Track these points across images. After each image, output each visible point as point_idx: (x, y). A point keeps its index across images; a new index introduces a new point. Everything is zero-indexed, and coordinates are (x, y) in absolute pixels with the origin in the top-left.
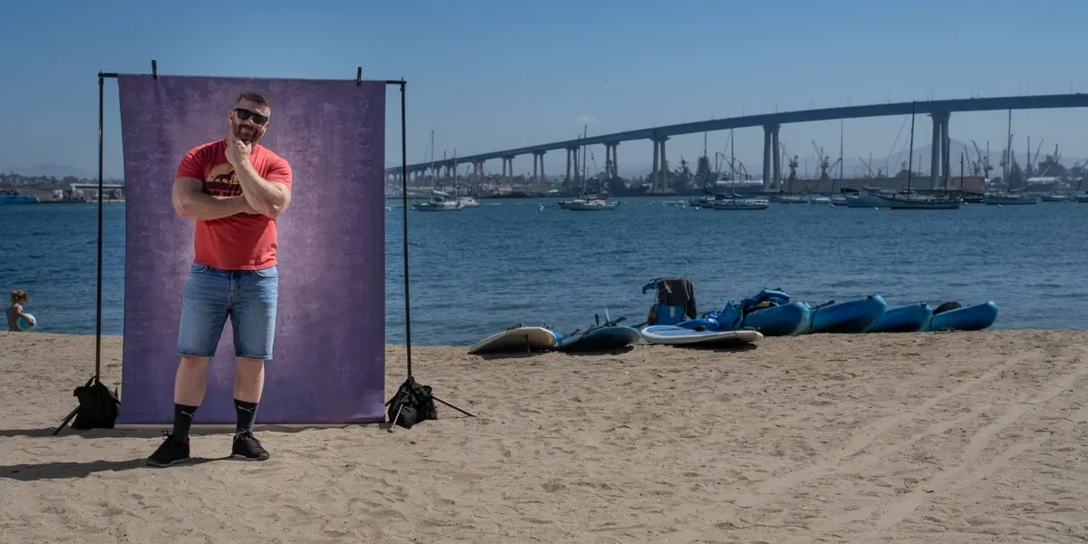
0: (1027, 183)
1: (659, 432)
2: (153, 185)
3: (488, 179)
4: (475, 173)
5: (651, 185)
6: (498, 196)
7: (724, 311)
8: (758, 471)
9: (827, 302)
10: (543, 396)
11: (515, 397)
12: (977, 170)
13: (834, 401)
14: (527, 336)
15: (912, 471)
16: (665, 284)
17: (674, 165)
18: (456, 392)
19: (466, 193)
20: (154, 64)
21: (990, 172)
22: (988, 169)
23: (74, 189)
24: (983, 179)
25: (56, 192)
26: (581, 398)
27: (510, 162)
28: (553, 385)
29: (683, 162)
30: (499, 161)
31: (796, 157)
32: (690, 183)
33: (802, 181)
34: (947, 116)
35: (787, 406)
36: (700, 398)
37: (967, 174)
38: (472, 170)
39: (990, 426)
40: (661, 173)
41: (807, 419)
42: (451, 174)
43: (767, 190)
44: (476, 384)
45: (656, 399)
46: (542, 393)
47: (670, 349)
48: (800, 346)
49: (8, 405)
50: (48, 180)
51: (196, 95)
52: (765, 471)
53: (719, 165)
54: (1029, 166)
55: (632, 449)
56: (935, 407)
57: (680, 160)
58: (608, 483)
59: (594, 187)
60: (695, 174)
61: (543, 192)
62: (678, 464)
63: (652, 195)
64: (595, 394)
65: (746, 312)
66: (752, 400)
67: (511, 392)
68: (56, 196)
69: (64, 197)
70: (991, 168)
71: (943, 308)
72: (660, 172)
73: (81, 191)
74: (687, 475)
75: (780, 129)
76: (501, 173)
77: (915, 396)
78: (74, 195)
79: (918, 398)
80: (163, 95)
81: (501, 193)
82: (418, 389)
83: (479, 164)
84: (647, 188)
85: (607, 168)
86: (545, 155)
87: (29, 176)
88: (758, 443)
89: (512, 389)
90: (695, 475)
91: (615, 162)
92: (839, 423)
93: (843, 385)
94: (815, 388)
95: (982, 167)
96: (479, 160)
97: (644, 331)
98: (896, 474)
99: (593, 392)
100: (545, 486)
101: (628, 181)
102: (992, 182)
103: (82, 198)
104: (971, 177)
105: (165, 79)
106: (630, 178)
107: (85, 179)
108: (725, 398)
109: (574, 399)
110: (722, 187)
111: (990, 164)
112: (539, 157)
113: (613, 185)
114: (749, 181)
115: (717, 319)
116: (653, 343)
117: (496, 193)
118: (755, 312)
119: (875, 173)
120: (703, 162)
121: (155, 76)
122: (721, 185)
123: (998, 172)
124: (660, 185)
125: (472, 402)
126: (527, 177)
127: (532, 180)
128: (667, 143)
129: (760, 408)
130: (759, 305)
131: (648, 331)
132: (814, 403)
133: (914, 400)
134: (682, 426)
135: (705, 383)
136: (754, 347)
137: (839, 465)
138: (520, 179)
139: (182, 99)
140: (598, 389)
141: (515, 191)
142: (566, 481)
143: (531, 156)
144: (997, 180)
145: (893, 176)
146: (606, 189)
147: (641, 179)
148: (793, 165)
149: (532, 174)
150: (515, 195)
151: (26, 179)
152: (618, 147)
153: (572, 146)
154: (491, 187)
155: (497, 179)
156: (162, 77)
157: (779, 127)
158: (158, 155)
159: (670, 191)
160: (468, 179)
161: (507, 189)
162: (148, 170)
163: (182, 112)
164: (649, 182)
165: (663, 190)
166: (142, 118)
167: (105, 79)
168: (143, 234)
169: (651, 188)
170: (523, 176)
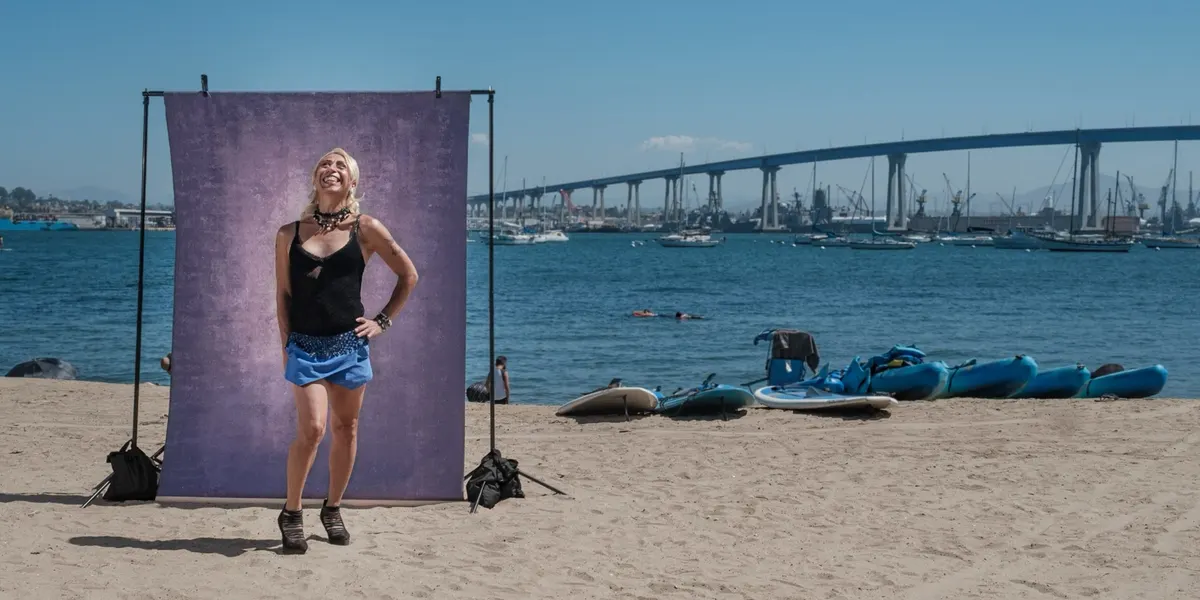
0: (1188, 223)
1: (784, 520)
2: (203, 219)
3: (576, 212)
4: (562, 204)
5: (760, 220)
6: (587, 230)
7: (850, 370)
8: (905, 574)
9: (968, 361)
10: (644, 470)
11: (614, 471)
12: (1131, 209)
13: (987, 485)
14: (624, 397)
15: (1090, 578)
16: (781, 337)
17: (785, 199)
18: (544, 464)
19: (552, 226)
20: (204, 78)
21: (1145, 211)
22: (1143, 208)
23: (118, 215)
24: (1138, 219)
25: (98, 218)
26: (690, 475)
27: (602, 192)
28: (656, 456)
29: (797, 195)
30: (590, 191)
31: (924, 191)
32: (804, 219)
33: (930, 218)
34: (1097, 147)
35: (932, 490)
36: (829, 477)
37: (1119, 213)
38: (558, 201)
39: (1177, 522)
40: (771, 207)
41: (957, 507)
42: (535, 205)
43: (891, 227)
44: (567, 454)
45: (779, 479)
46: (643, 467)
47: (790, 415)
48: (939, 415)
49: (33, 469)
50: (90, 205)
51: (251, 113)
52: (914, 574)
53: (835, 200)
54: (1191, 206)
55: (753, 540)
56: (1108, 496)
57: (793, 193)
58: (727, 585)
59: (696, 221)
60: (809, 208)
61: (639, 226)
62: (808, 562)
63: (760, 231)
64: (707, 470)
65: (874, 372)
66: (890, 481)
67: (607, 465)
68: (98, 223)
69: (107, 224)
70: (1146, 207)
71: (1103, 370)
72: (767, 209)
73: (125, 218)
74: (821, 576)
75: (907, 161)
76: (591, 204)
77: (1083, 481)
78: (119, 222)
79: (1087, 484)
80: (214, 115)
81: (591, 227)
82: (503, 463)
83: (567, 195)
84: (755, 223)
85: (710, 200)
86: (640, 186)
87: (69, 200)
88: (901, 536)
89: (609, 461)
90: (830, 577)
91: (719, 194)
92: (996, 513)
93: (996, 465)
94: (963, 468)
95: (1136, 205)
96: (568, 188)
97: (758, 393)
98: (1071, 581)
99: (703, 467)
101: (733, 216)
102: (1148, 222)
103: (127, 226)
104: (1125, 217)
105: (215, 95)
106: (736, 212)
107: (131, 205)
108: (857, 479)
109: (680, 476)
110: (839, 224)
111: (1146, 202)
112: (634, 187)
113: (717, 221)
114: (870, 218)
115: (841, 379)
116: (769, 407)
117: (585, 226)
118: (886, 372)
119: (1015, 210)
120: (819, 196)
121: (205, 94)
122: (838, 221)
123: (1154, 211)
124: (770, 221)
125: (563, 476)
126: (620, 209)
127: (625, 213)
128: (778, 173)
129: (901, 492)
130: (891, 364)
131: (763, 392)
132: (964, 487)
133: (1084, 486)
134: (810, 512)
135: (834, 459)
136: (887, 415)
137: (1002, 567)
138: (612, 212)
139: (236, 120)
140: (709, 464)
141: (607, 224)
142: (677, 580)
143: (625, 186)
144: (1153, 220)
145: (1034, 214)
146: (708, 224)
147: (748, 213)
148: (921, 201)
149: (626, 206)
150: (605, 230)
151: (67, 203)
152: (722, 177)
153: (672, 175)
154: (581, 219)
155: (587, 211)
156: (213, 94)
157: (905, 157)
158: (208, 185)
159: (781, 227)
160: (554, 210)
161: (598, 222)
162: (198, 202)
163: (235, 134)
164: (758, 217)
165: (773, 226)
166: (192, 142)
167: (150, 98)
168: (193, 274)
169: (759, 224)
170: (615, 208)
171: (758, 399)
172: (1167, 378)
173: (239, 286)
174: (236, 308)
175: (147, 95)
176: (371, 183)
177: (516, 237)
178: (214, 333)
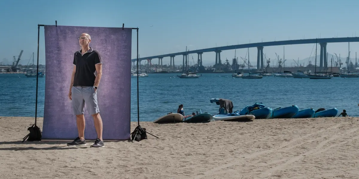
0: (355, 69)
1: (221, 142)
2: (55, 61)
3: (153, 66)
6: (157, 73)
8: (252, 151)
9: (278, 108)
12: (337, 65)
13: (277, 135)
14: (174, 116)
15: (300, 151)
19: (144, 71)
20: (56, 22)
22: (341, 64)
24: (339, 68)
27: (162, 60)
28: (184, 131)
29: (227, 60)
30: (157, 59)
31: (269, 59)
32: (230, 68)
33: (271, 68)
34: (326, 44)
35: (262, 136)
36: (234, 134)
37: (333, 66)
38: (147, 63)
39: (326, 140)
41: (268, 139)
42: (139, 64)
43: (258, 71)
45: (220, 134)
46: (181, 133)
47: (223, 121)
51: (70, 32)
53: (240, 62)
54: (356, 64)
55: (212, 146)
56: (310, 136)
57: (226, 60)
58: (205, 154)
59: (193, 69)
60: (231, 65)
61: (174, 71)
62: (227, 149)
63: (215, 72)
65: (250, 110)
66: (251, 134)
72: (218, 64)
76: (158, 64)
79: (305, 134)
80: (59, 32)
81: (158, 71)
82: (141, 129)
84: (213, 70)
85: (198, 62)
86: (175, 57)
88: (252, 145)
89: (171, 132)
90: (232, 152)
91: (201, 60)
92: (279, 140)
93: (281, 131)
94: (272, 131)
95: (339, 63)
96: (149, 59)
99: (198, 132)
100: (186, 155)
101: (206, 68)
102: (342, 69)
104: (335, 67)
105: (60, 26)
106: (207, 66)
108: (242, 134)
110: (242, 70)
111: (342, 62)
112: (172, 58)
113: (200, 69)
114: (251, 68)
115: (239, 113)
116: (217, 120)
117: (156, 71)
118: (253, 111)
119: (299, 65)
120: (235, 61)
121: (56, 26)
123: (344, 65)
124: (218, 69)
126: (167, 65)
127: (169, 67)
128: (221, 53)
129: (254, 136)
130: (255, 108)
131: (216, 116)
132: (271, 135)
134: (228, 141)
135: (235, 130)
136: (252, 121)
137: (277, 150)
139: (65, 33)
141: (163, 70)
142: (192, 153)
143: (169, 57)
144: (344, 68)
145: (305, 66)
146: (198, 70)
147: (211, 66)
148: (268, 62)
149: (170, 64)
152: (202, 54)
153: (185, 54)
154: (154, 69)
155: (156, 66)
156: (58, 26)
157: (263, 47)
158: (57, 52)
159: (222, 71)
160: (145, 66)
161: (160, 70)
162: (53, 57)
163: (65, 38)
164: (214, 68)
166: (52, 40)
167: (40, 27)
168: (51, 77)
169: (215, 70)
170: (166, 65)
171: (214, 118)
172: (338, 111)
173: (65, 81)
174: (64, 87)
175: (39, 26)
176: (104, 52)
178: (57, 94)
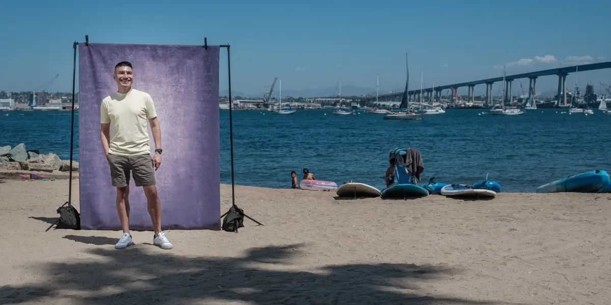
3: (459, 98)
4: (452, 94)
5: (556, 102)
6: (465, 108)
17: (571, 90)
27: (473, 88)
29: (577, 88)
30: (467, 88)
32: (581, 100)
38: (450, 94)
40: (563, 95)
42: (439, 95)
57: (575, 86)
60: (584, 95)
61: (492, 105)
63: (557, 107)
76: (467, 94)
81: (467, 106)
83: (454, 90)
84: (554, 103)
86: (493, 85)
91: (535, 88)
96: (455, 87)
101: (542, 99)
106: (544, 97)
112: (489, 85)
117: (463, 105)
120: (589, 89)
124: (563, 102)
126: (482, 96)
127: (485, 99)
128: (567, 77)
138: (478, 98)
141: (476, 105)
143: (485, 85)
147: (550, 99)
149: (485, 95)
150: (473, 107)
152: (537, 79)
153: (509, 79)
154: (461, 102)
155: (465, 98)
159: (568, 105)
160: (448, 98)
161: (471, 104)
164: (555, 100)
165: (564, 104)
169: (556, 103)
170: (480, 96)
177: (427, 111)
